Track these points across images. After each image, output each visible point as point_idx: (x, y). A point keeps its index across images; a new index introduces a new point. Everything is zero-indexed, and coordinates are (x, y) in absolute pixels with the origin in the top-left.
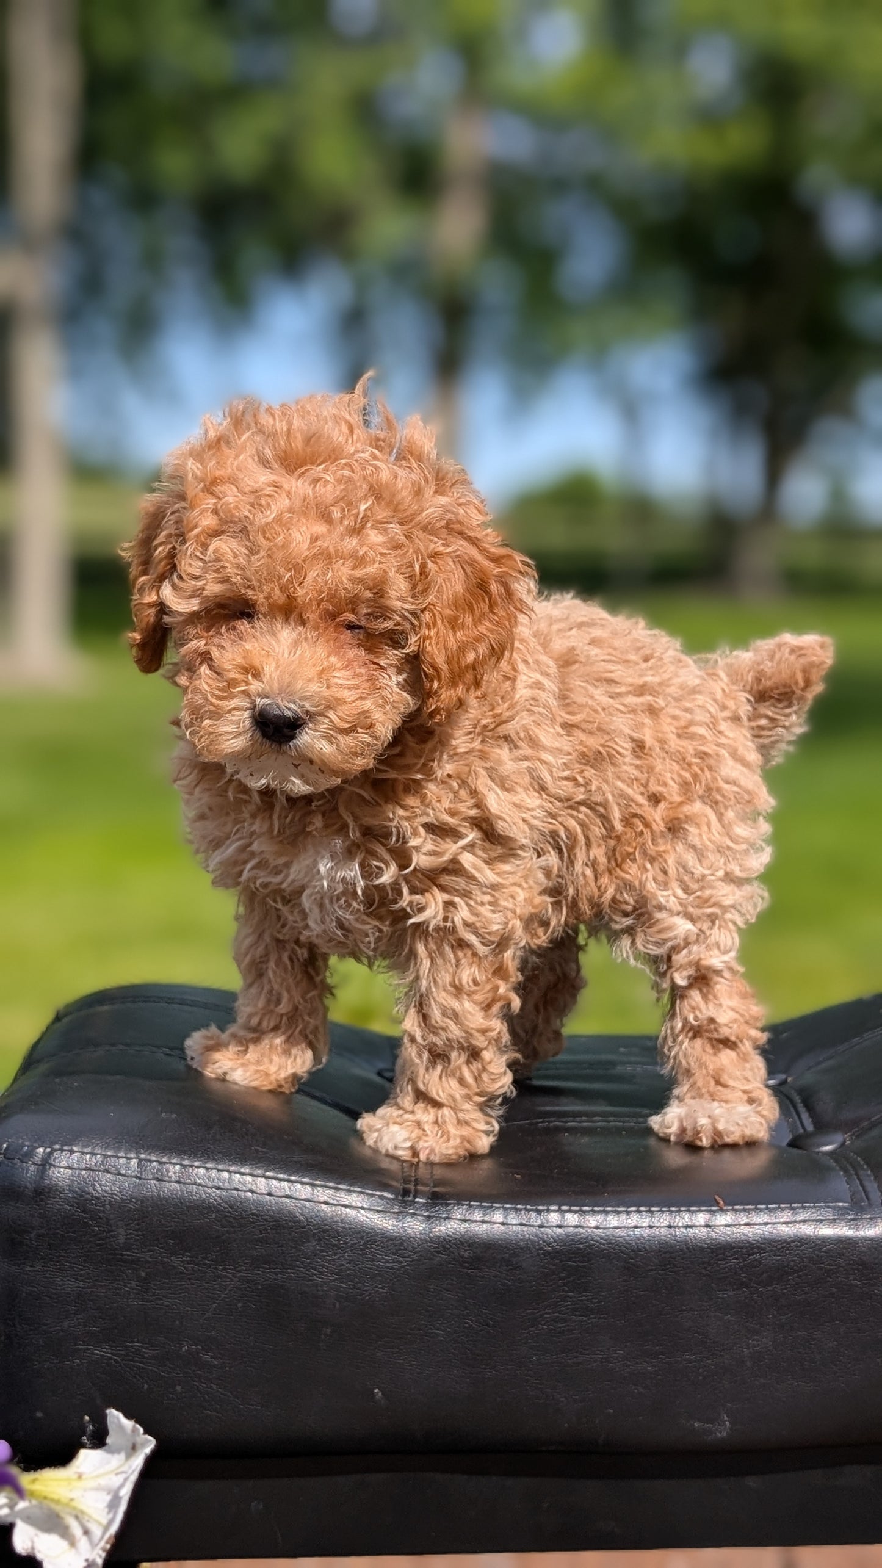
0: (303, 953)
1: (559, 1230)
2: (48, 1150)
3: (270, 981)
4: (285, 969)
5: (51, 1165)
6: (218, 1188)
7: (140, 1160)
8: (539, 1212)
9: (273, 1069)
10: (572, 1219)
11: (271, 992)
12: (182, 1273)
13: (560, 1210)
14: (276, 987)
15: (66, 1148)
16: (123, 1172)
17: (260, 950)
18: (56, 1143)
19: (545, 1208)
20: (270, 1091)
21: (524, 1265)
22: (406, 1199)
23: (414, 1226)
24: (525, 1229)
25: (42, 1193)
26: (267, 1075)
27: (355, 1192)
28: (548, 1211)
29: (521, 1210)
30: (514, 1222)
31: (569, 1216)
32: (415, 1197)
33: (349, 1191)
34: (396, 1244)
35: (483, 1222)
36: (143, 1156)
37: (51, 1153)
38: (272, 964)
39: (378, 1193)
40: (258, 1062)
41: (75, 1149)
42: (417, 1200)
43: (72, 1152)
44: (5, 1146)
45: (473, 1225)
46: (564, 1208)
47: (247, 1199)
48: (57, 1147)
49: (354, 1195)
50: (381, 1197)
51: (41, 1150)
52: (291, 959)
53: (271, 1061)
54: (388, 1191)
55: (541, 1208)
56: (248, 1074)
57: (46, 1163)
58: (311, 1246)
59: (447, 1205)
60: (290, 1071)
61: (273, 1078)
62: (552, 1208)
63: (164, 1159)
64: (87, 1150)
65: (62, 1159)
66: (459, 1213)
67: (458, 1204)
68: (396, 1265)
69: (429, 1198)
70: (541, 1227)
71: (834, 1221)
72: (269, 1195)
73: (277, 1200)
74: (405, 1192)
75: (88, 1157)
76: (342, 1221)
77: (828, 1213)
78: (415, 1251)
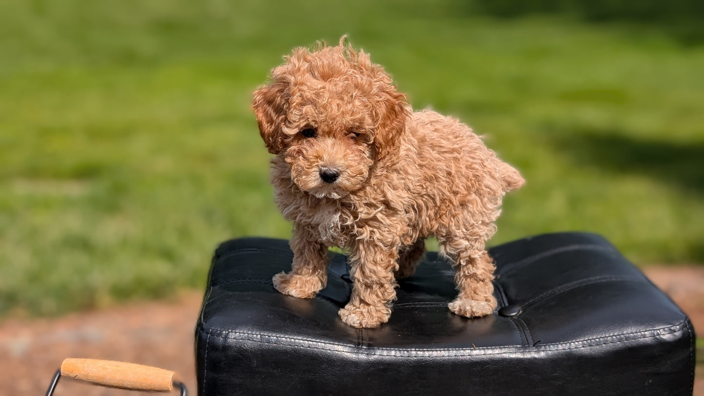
0: (318, 246)
1: (415, 358)
2: (227, 332)
3: (305, 256)
4: (312, 253)
5: (228, 338)
6: (291, 345)
7: (261, 335)
8: (408, 351)
9: (307, 290)
10: (420, 353)
11: (306, 260)
12: (277, 376)
13: (415, 351)
14: (308, 259)
15: (233, 331)
16: (255, 340)
17: (302, 245)
18: (229, 329)
19: (410, 350)
20: (305, 299)
21: (402, 371)
22: (359, 347)
23: (363, 357)
24: (403, 358)
25: (226, 348)
26: (304, 292)
28: (411, 351)
29: (401, 351)
30: (399, 355)
31: (419, 352)
32: (362, 346)
33: (338, 345)
34: (355, 364)
35: (387, 355)
36: (262, 333)
37: (228, 333)
38: (306, 250)
39: (349, 345)
40: (301, 287)
41: (237, 331)
43: (236, 333)
44: (211, 330)
45: (383, 357)
46: (417, 349)
47: (301, 349)
48: (230, 331)
49: (340, 346)
50: (350, 347)
51: (224, 332)
52: (313, 249)
53: (306, 286)
54: (352, 344)
55: (408, 350)
56: (297, 292)
57: (226, 337)
58: (324, 366)
59: (374, 349)
60: (313, 291)
61: (306, 293)
62: (413, 349)
63: (270, 335)
64: (241, 332)
65: (232, 335)
66: (378, 352)
67: (378, 349)
68: (356, 372)
69: (367, 346)
70: (409, 357)
71: (516, 352)
72: (309, 347)
73: (312, 349)
74: (359, 344)
75: (242, 334)
76: (336, 356)
77: (513, 350)
78: (362, 367)
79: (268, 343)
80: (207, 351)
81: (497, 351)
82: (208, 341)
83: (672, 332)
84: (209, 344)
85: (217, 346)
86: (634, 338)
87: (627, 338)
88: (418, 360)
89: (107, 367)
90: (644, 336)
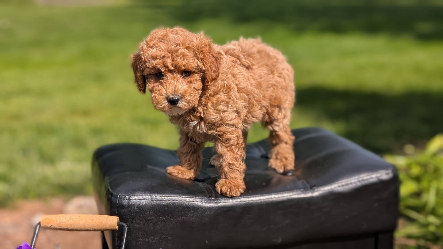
2: (129, 196)
5: (131, 199)
6: (170, 201)
7: (151, 196)
8: (240, 198)
10: (247, 199)
12: (163, 220)
13: (244, 198)
15: (133, 195)
16: (147, 199)
18: (130, 194)
21: (237, 211)
22: (210, 199)
23: (213, 205)
24: (237, 202)
25: (130, 206)
27: (199, 198)
30: (234, 201)
34: (210, 209)
35: (228, 202)
36: (151, 195)
39: (204, 198)
41: (135, 195)
42: (212, 199)
43: (135, 196)
44: (119, 196)
45: (225, 203)
47: (176, 202)
48: (131, 195)
50: (205, 199)
51: (128, 196)
54: (206, 197)
57: (129, 199)
58: (191, 211)
59: (219, 199)
63: (156, 195)
64: (138, 195)
65: (133, 198)
66: (223, 201)
67: (222, 199)
68: (210, 214)
69: (215, 198)
70: (240, 202)
71: (301, 194)
72: (181, 201)
73: (183, 202)
74: (210, 197)
75: (139, 197)
76: (197, 205)
77: (299, 192)
78: (214, 210)
79: (156, 200)
80: (117, 209)
81: (291, 194)
82: (117, 203)
83: (387, 174)
84: (119, 204)
85: (124, 205)
86: (367, 180)
87: (363, 180)
88: (246, 203)
89: (73, 217)
90: (372, 178)
